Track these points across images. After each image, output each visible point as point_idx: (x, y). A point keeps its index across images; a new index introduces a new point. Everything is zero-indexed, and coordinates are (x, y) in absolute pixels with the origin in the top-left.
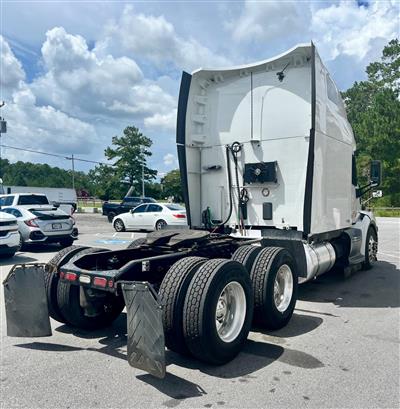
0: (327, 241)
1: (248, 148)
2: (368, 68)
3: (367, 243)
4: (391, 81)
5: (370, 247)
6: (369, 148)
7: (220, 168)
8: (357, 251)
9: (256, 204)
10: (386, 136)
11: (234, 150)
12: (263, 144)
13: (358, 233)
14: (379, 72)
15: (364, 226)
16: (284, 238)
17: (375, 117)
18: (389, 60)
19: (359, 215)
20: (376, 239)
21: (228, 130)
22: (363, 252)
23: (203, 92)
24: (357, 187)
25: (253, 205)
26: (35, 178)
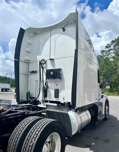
0: (86, 109)
1: (49, 62)
2: (101, 51)
3: (105, 108)
4: (108, 55)
5: (107, 110)
6: (102, 74)
7: (36, 72)
8: (101, 112)
9: (51, 90)
10: (107, 70)
11: (42, 64)
12: (55, 61)
13: (101, 104)
14: (104, 52)
15: (103, 101)
16: (58, 111)
17: (104, 65)
18: (107, 49)
19: (101, 96)
20: (108, 107)
21: (41, 55)
22: (103, 113)
23: (32, 39)
24: (100, 84)
25: (50, 90)
26: (1, 81)
